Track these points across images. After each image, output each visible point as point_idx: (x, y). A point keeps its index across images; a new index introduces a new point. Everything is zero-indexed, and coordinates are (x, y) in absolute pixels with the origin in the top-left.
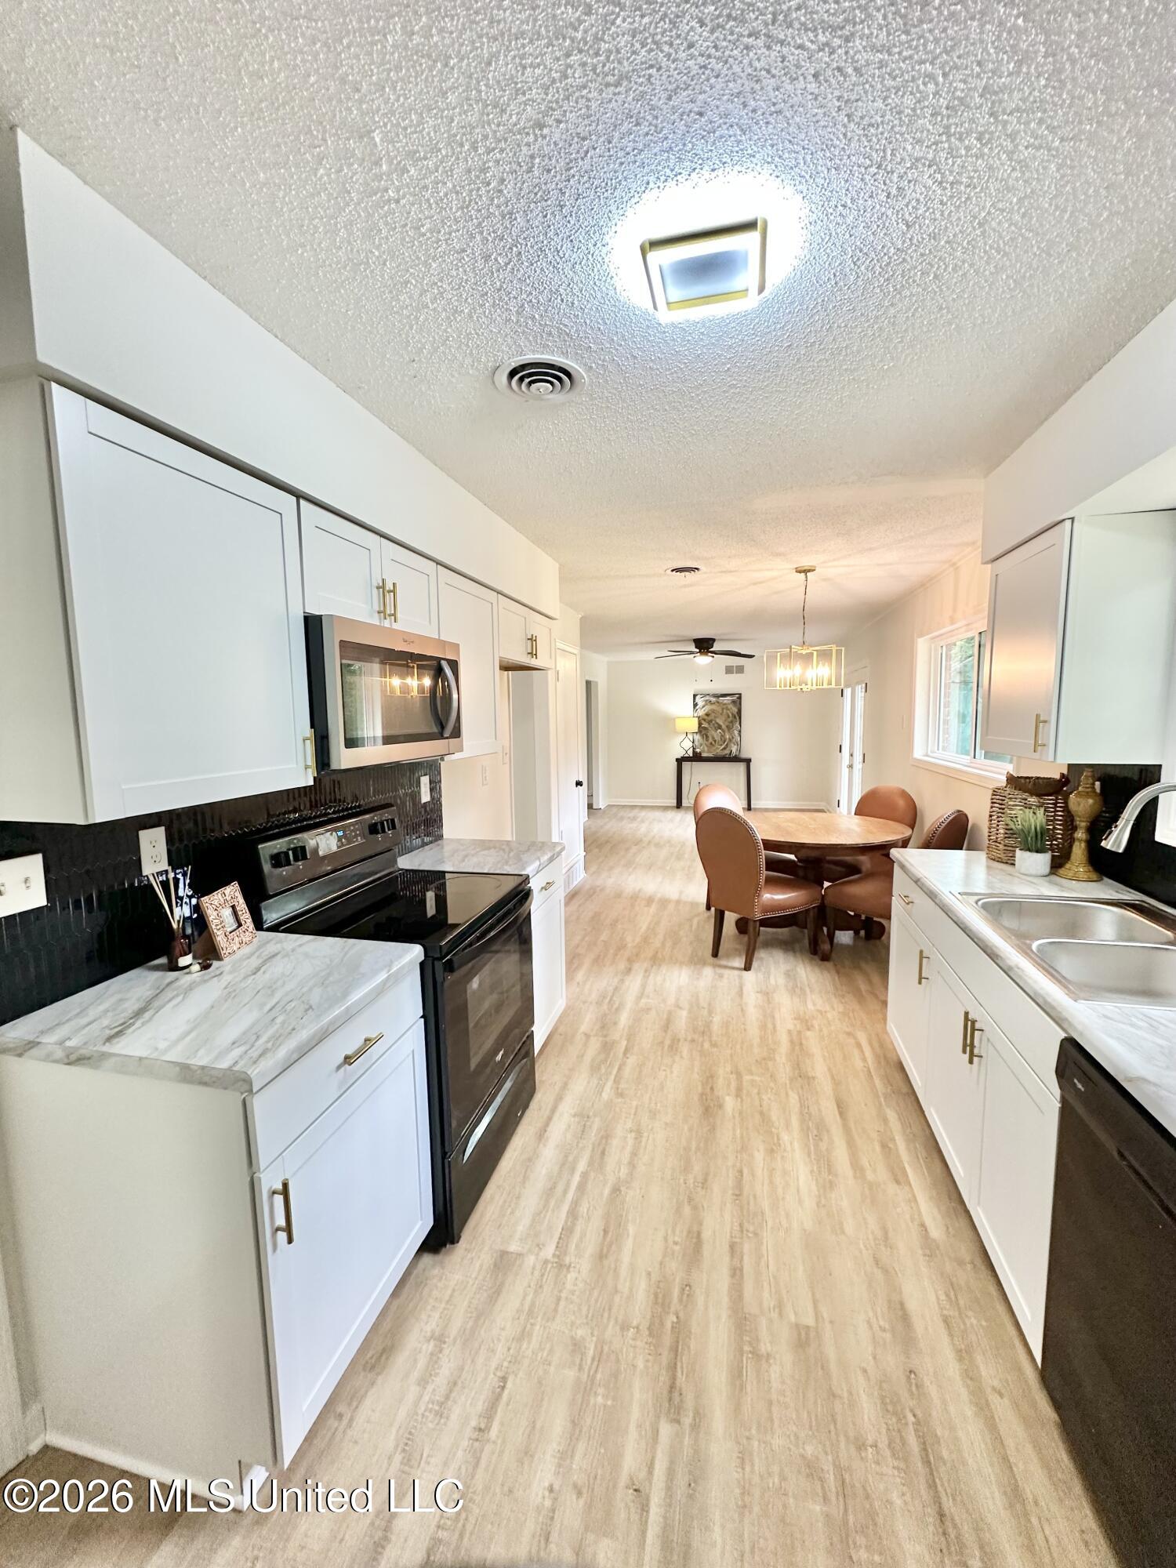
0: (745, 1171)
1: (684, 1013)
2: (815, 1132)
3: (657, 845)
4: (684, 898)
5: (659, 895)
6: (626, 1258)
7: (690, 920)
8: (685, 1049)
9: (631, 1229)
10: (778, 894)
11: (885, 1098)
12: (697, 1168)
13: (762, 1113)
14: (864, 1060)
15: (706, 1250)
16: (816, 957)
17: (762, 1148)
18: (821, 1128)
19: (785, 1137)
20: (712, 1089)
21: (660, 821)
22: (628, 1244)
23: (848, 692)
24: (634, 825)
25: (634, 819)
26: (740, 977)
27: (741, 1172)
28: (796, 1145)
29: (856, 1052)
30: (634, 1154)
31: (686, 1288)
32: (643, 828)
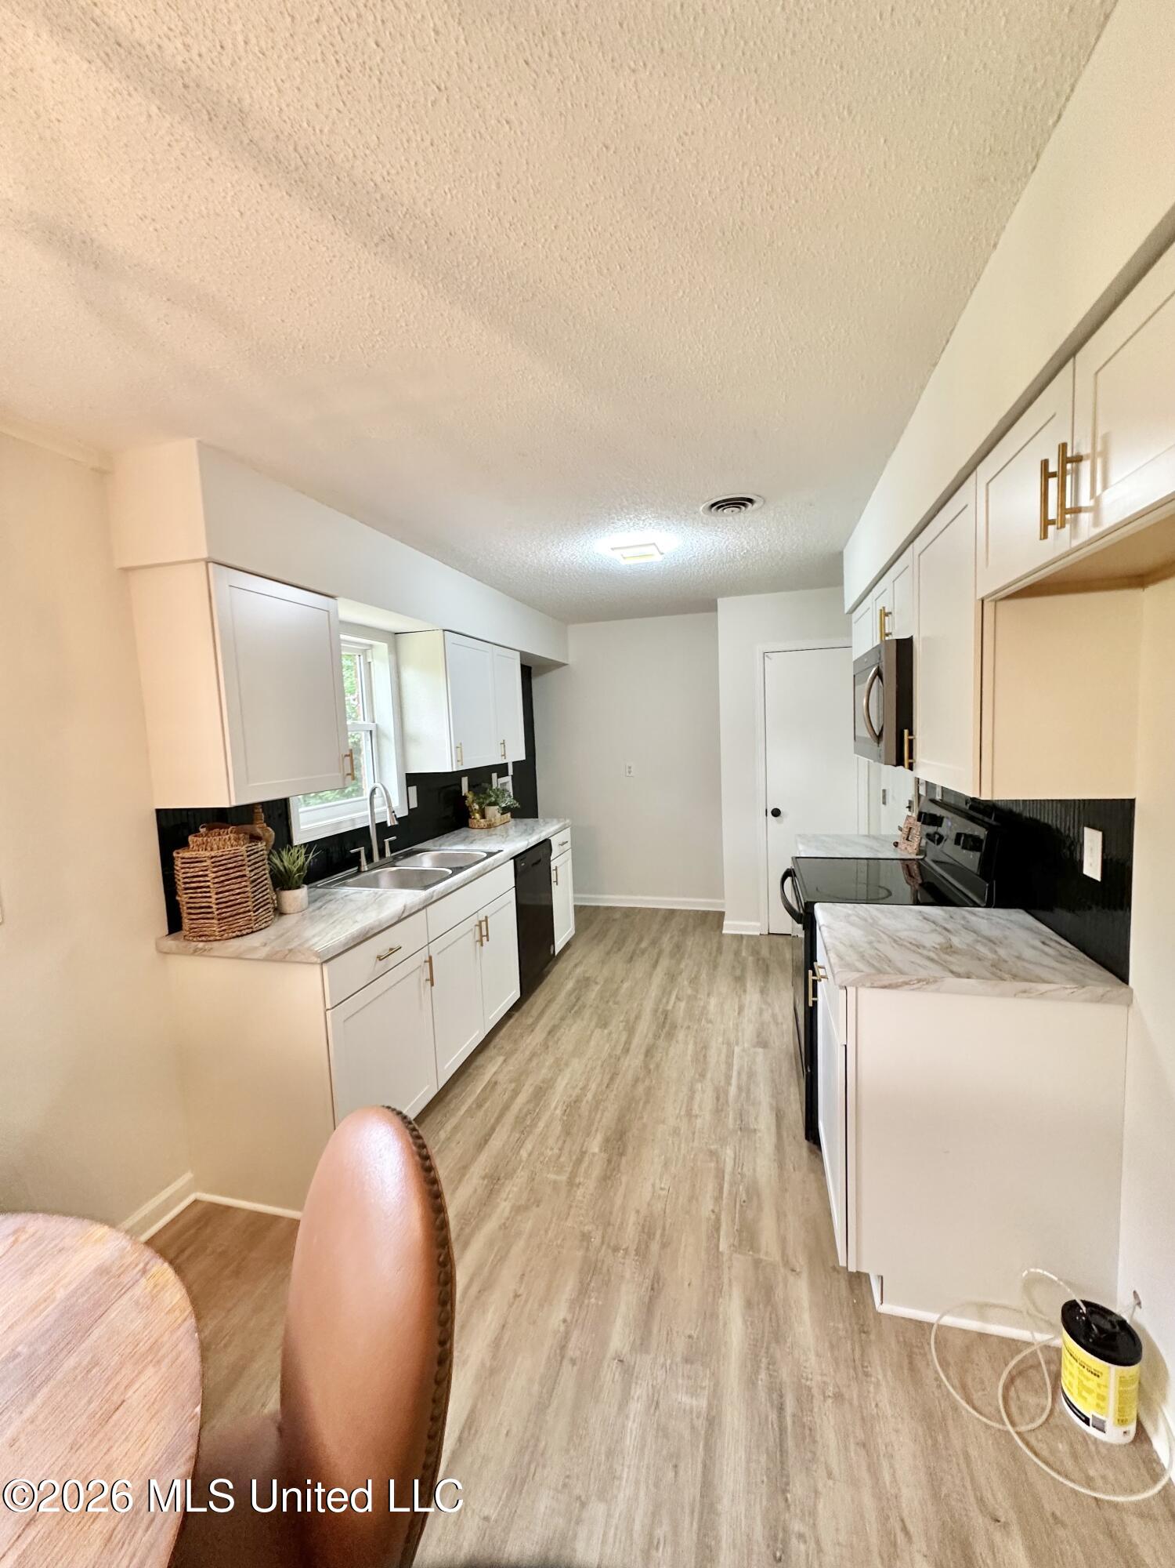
6: (691, 1047)
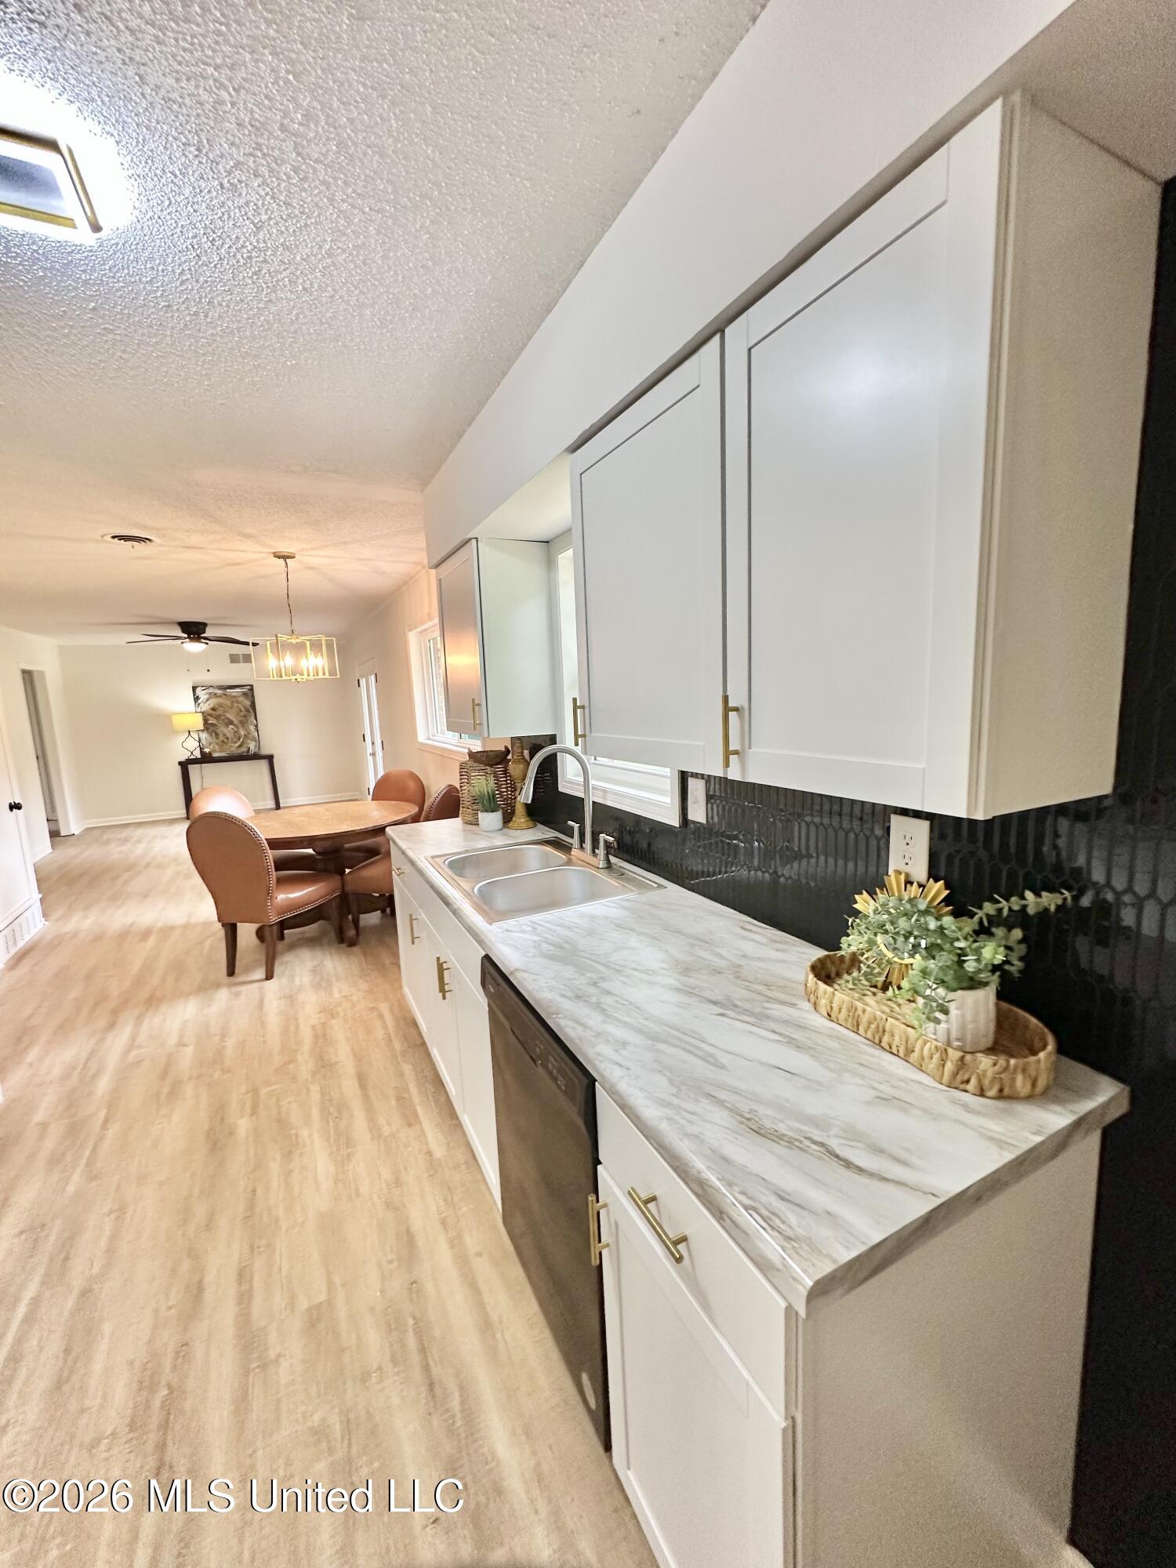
0: (259, 1191)
1: (190, 1050)
2: (336, 1114)
3: (160, 866)
4: (193, 920)
5: (160, 925)
7: (201, 943)
8: (189, 1090)
9: (107, 1328)
10: (292, 892)
11: (403, 1056)
12: (200, 1212)
13: (279, 1121)
14: (385, 1027)
15: (209, 1295)
16: (344, 945)
17: (278, 1157)
18: (343, 1107)
19: (304, 1133)
20: (222, 1119)
21: (164, 837)
22: (103, 1346)
23: (363, 682)
24: (126, 847)
25: (125, 840)
26: (261, 988)
27: (254, 1191)
28: (316, 1135)
29: (378, 1024)
30: (114, 1237)
31: (184, 1350)
32: (140, 849)
